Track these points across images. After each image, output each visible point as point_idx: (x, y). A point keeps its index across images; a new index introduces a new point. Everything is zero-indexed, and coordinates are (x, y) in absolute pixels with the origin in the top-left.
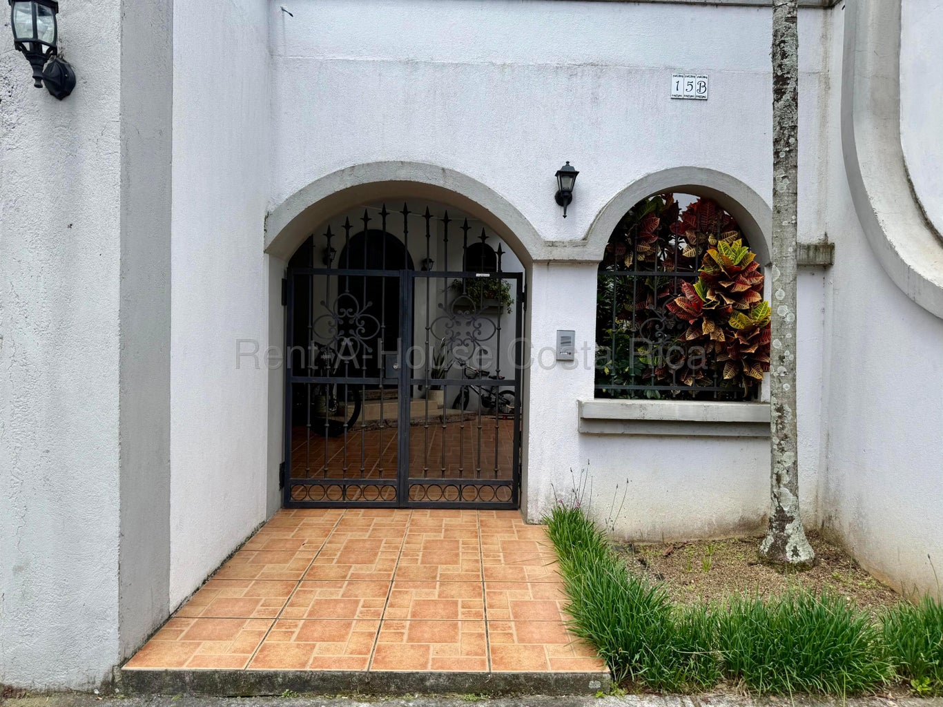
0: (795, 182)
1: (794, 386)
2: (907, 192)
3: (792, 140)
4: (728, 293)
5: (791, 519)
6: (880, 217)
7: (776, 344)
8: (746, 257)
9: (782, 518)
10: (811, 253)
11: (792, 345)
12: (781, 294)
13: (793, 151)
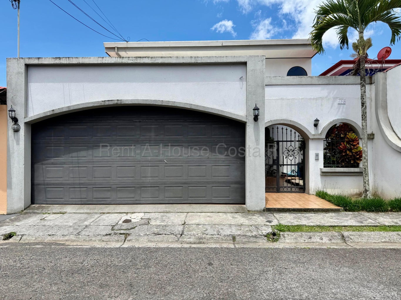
0: (366, 123)
1: (368, 164)
2: (390, 124)
3: (366, 115)
4: (352, 145)
5: (368, 191)
6: (384, 130)
7: (364, 155)
8: (356, 137)
9: (366, 191)
10: (369, 136)
11: (367, 156)
12: (364, 145)
13: (366, 117)
